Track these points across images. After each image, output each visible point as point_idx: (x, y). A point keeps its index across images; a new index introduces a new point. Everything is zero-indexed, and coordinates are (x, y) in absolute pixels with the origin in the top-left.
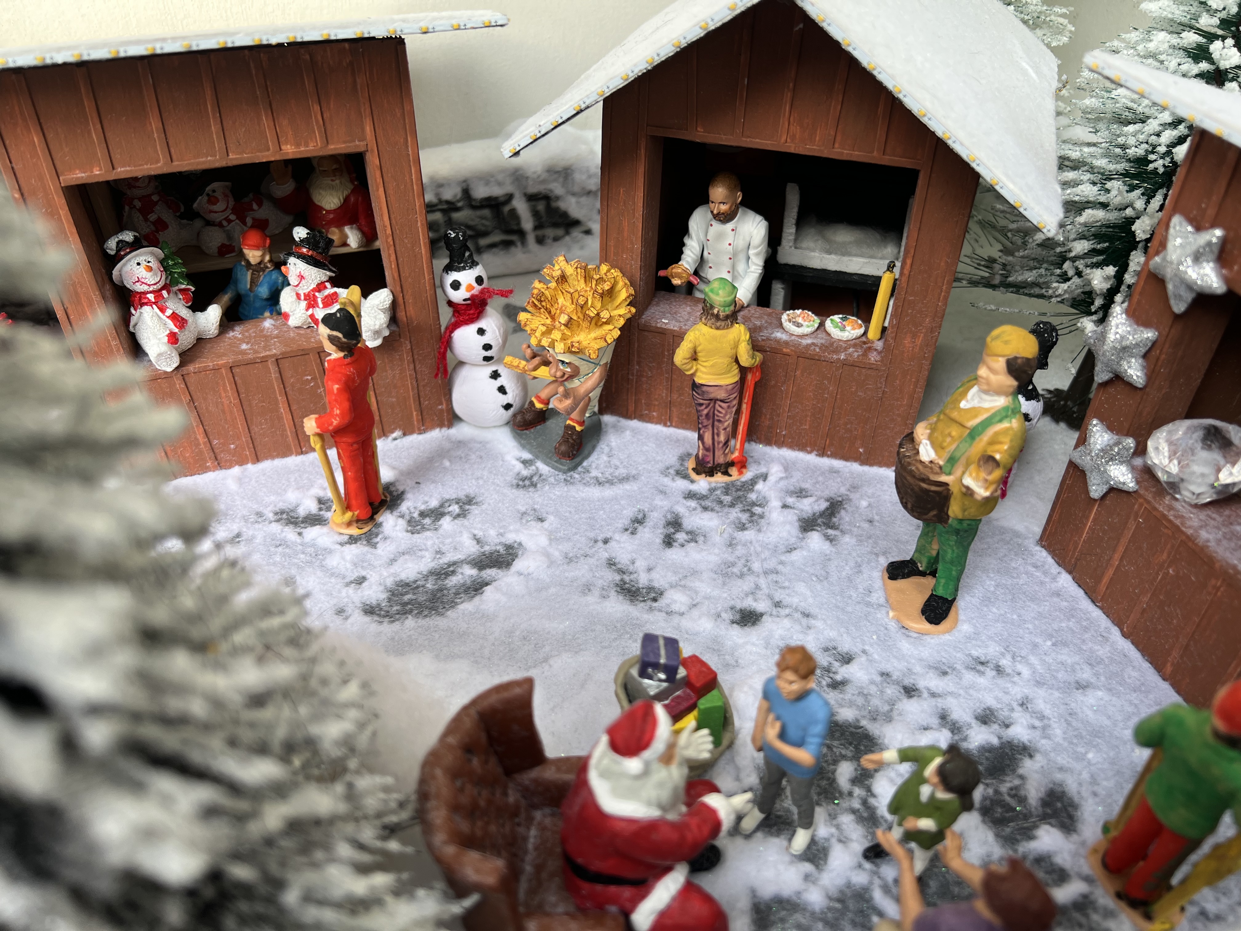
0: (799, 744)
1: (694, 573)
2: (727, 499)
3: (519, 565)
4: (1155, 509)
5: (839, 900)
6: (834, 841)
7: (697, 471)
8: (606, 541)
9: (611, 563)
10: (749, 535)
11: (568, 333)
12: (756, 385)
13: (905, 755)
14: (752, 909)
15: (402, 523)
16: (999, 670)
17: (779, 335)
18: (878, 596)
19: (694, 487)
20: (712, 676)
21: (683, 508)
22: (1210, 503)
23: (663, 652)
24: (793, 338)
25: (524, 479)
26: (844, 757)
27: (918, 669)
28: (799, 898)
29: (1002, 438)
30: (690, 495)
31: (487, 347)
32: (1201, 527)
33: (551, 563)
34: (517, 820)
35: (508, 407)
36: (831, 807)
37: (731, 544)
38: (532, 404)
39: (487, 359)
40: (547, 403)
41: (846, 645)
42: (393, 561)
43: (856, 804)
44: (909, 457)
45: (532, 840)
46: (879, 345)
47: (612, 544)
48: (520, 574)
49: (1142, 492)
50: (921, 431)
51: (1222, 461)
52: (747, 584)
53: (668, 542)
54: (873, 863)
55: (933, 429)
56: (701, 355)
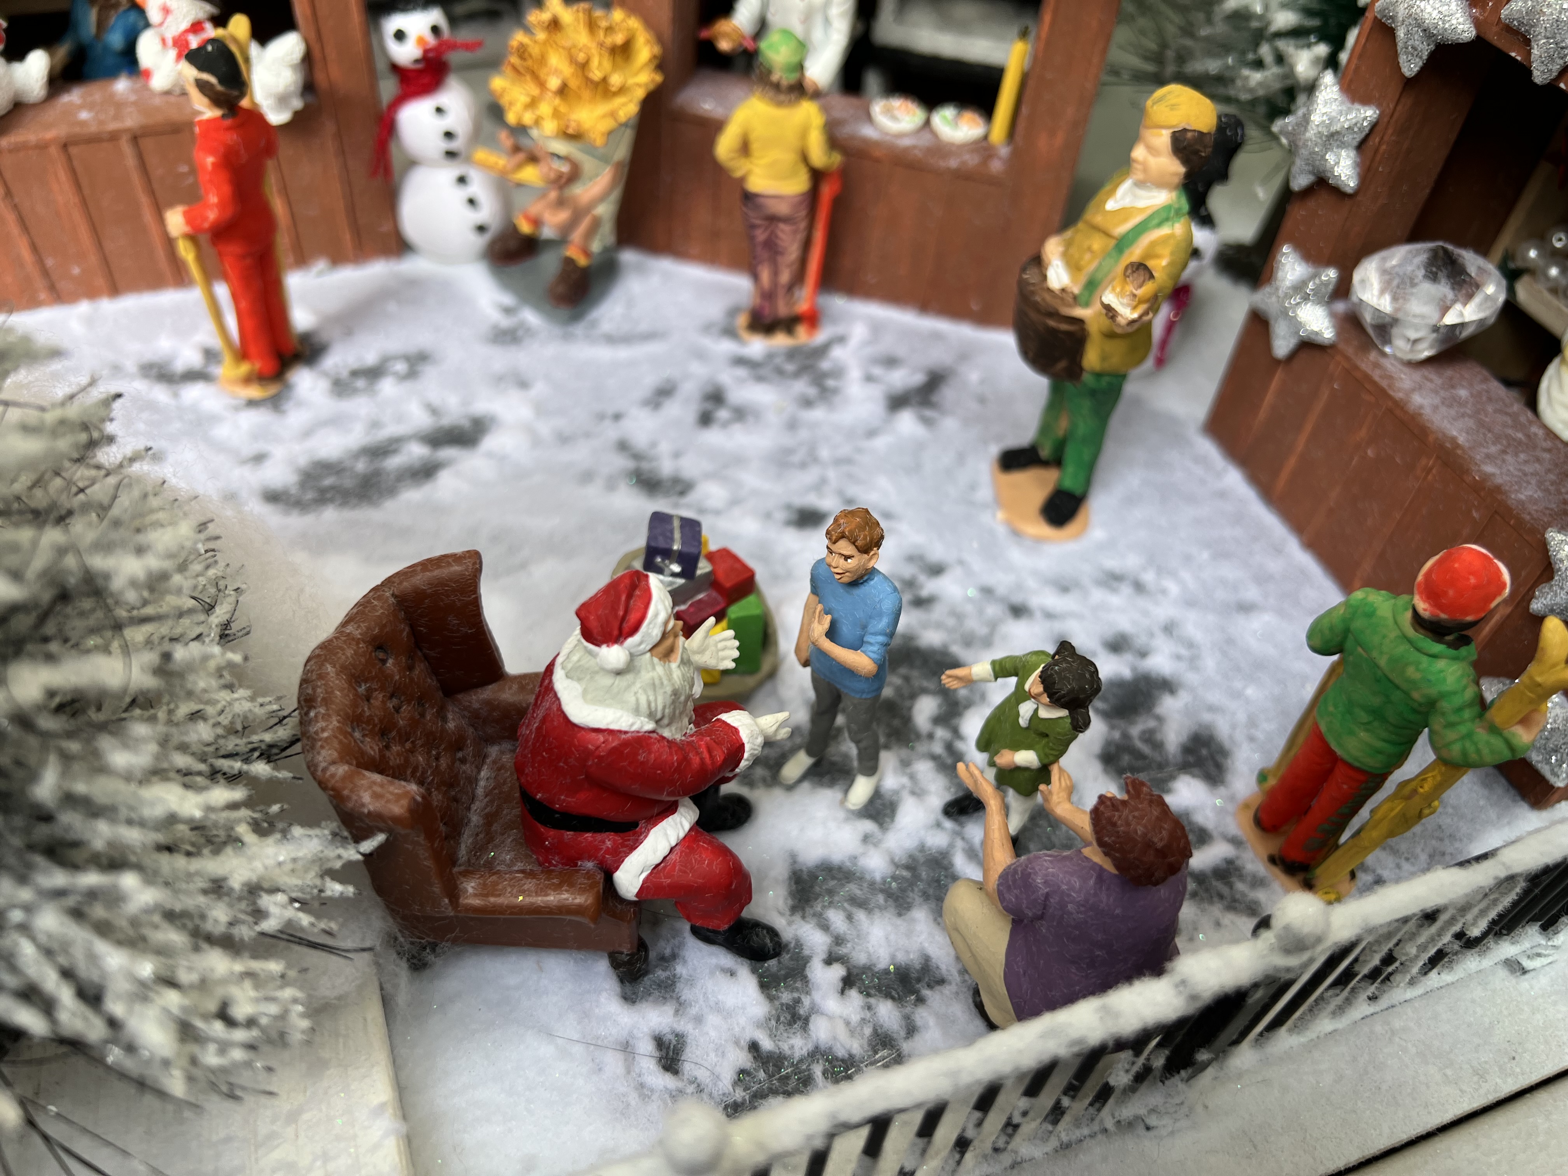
0: (856, 645)
1: (738, 460)
2: (790, 367)
3: (490, 442)
4: (1357, 368)
5: (907, 867)
6: (905, 794)
7: (751, 329)
8: (617, 417)
9: (623, 446)
10: (818, 414)
11: (563, 109)
12: (834, 201)
13: (1002, 670)
14: (790, 878)
15: (323, 385)
16: (1139, 587)
17: (868, 132)
18: (985, 493)
19: (744, 351)
20: (749, 574)
21: (726, 377)
22: (1429, 361)
23: (677, 535)
24: (888, 138)
25: (504, 333)
26: (924, 691)
27: (1031, 583)
28: (855, 865)
29: (1160, 250)
30: (740, 361)
31: (449, 135)
32: (1413, 390)
33: (536, 441)
34: (460, 755)
35: (481, 229)
36: (904, 753)
37: (792, 425)
38: (516, 225)
39: (451, 155)
40: (537, 225)
41: (937, 552)
42: (307, 433)
43: (938, 748)
44: (1033, 284)
45: (482, 783)
46: (1004, 151)
47: (626, 421)
48: (490, 455)
49: (1341, 346)
50: (1053, 249)
51: (1450, 295)
52: (810, 476)
53: (705, 420)
54: (956, 820)
55: (1068, 244)
56: (755, 146)
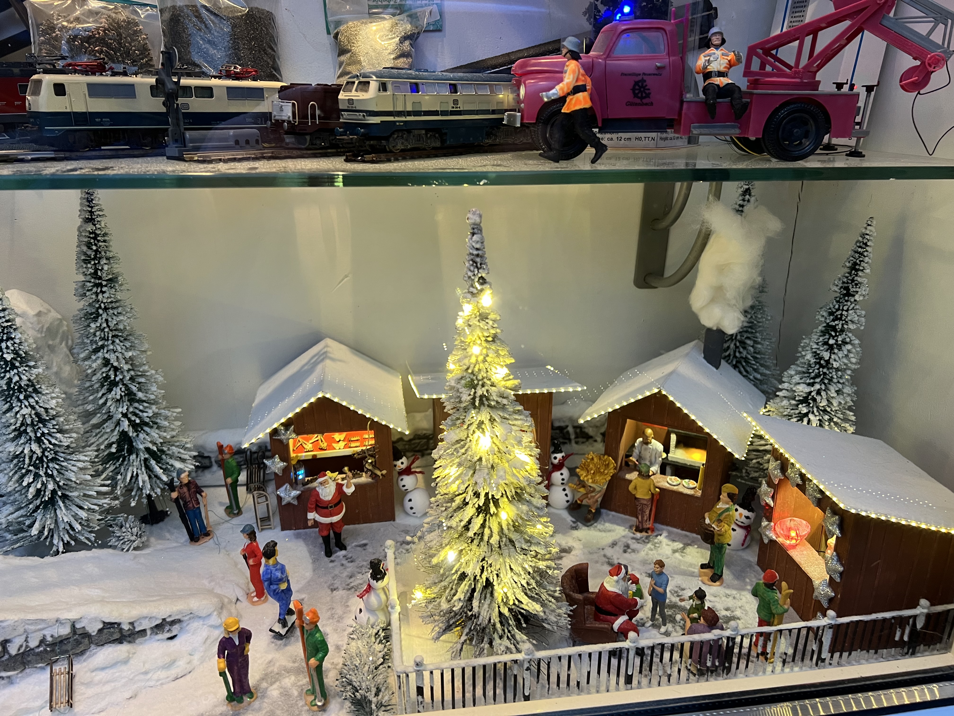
0: (660, 587)
1: (634, 561)
2: (647, 541)
3: (573, 553)
7: (636, 530)
8: (603, 549)
9: (605, 556)
12: (657, 501)
17: (666, 484)
19: (634, 536)
21: (630, 542)
24: (671, 485)
25: (573, 527)
30: (633, 538)
31: (562, 479)
35: (568, 501)
38: (576, 501)
39: (562, 484)
40: (582, 501)
41: (684, 586)
47: (605, 550)
50: (706, 515)
53: (625, 552)
55: (709, 514)
56: (638, 488)
